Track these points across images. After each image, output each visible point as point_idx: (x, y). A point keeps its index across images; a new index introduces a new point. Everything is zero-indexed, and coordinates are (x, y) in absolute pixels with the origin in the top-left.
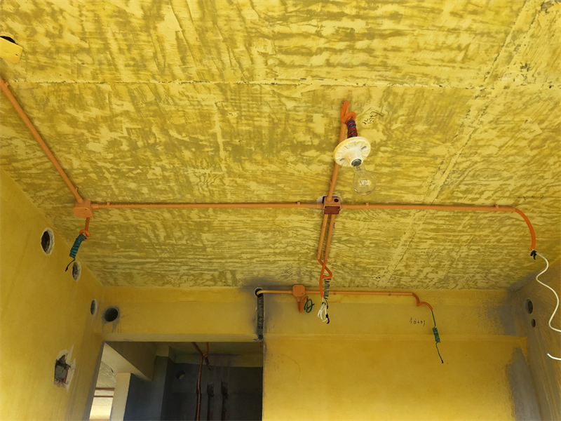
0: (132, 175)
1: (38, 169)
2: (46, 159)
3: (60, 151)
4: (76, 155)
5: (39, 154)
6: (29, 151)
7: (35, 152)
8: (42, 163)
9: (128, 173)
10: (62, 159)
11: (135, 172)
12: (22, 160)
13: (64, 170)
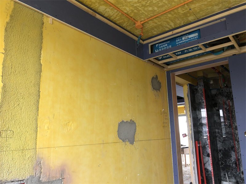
0: (148, 5)
1: (118, 17)
2: (118, 12)
3: (120, 7)
4: (126, 6)
5: (116, 11)
6: (113, 11)
7: (114, 11)
8: (118, 14)
9: (146, 4)
10: (123, 10)
11: (148, 3)
12: (112, 16)
13: (125, 13)
